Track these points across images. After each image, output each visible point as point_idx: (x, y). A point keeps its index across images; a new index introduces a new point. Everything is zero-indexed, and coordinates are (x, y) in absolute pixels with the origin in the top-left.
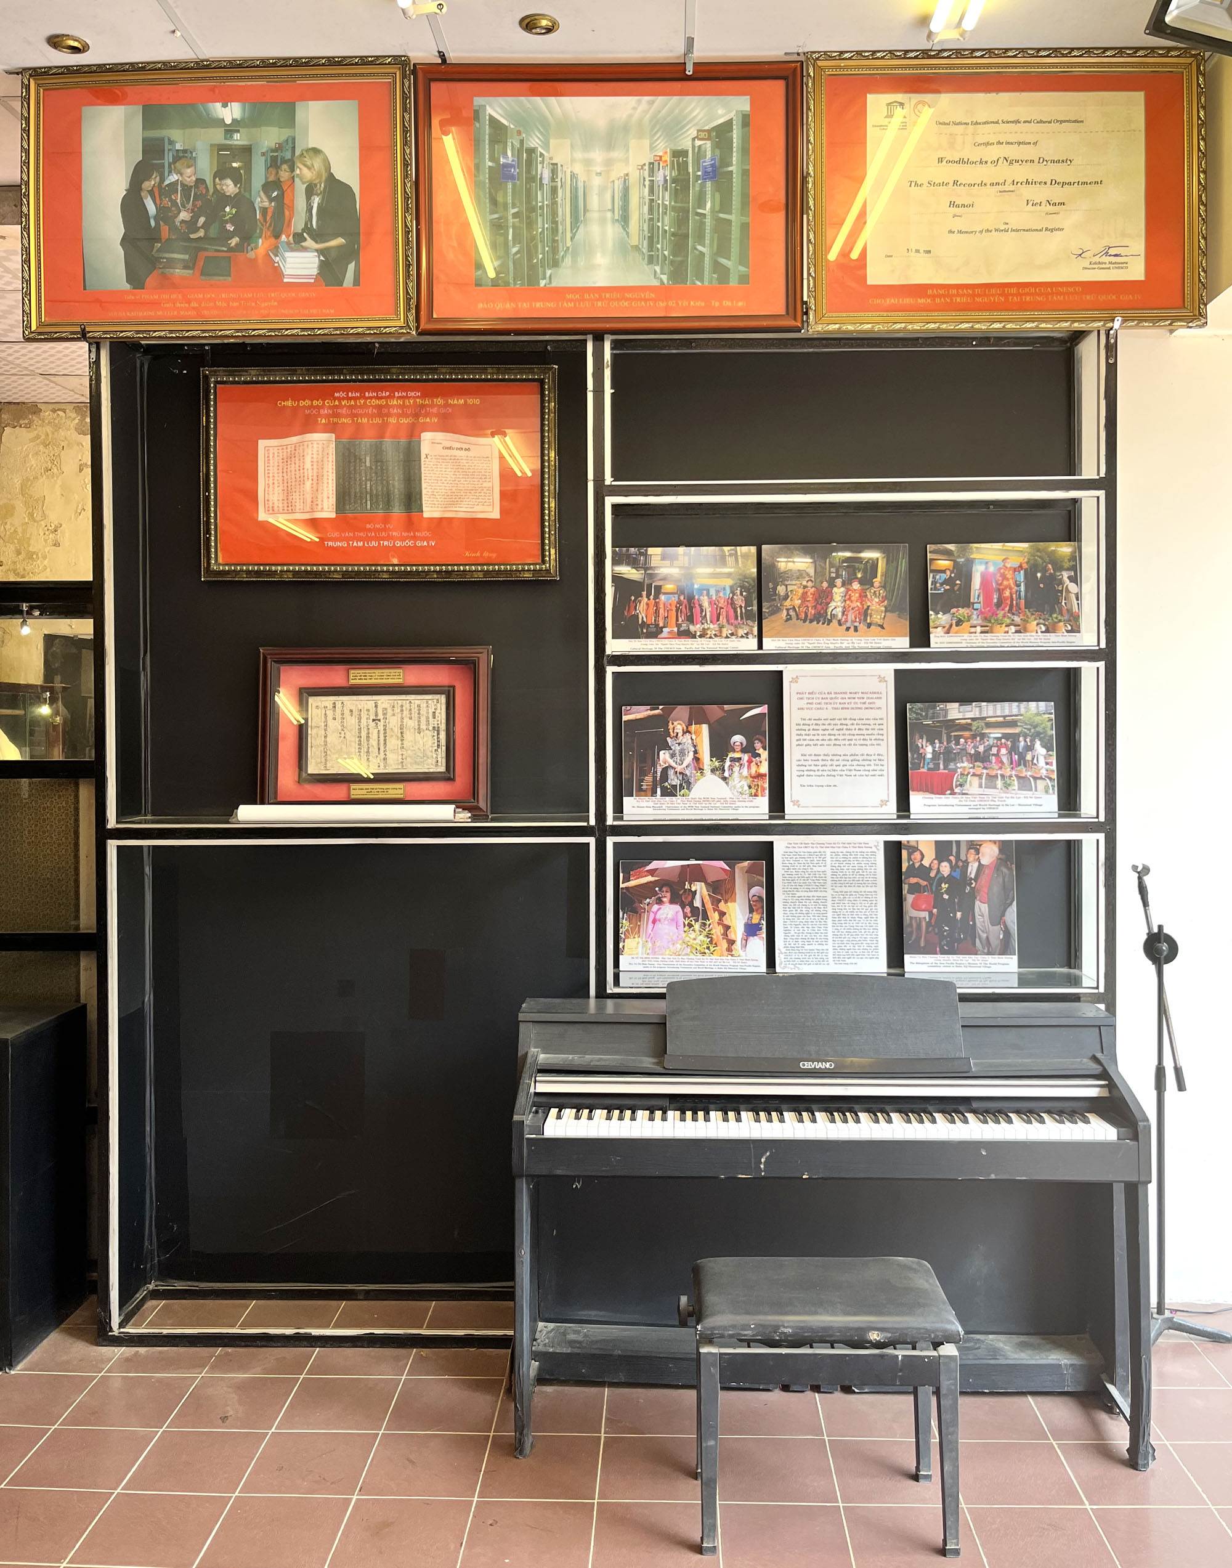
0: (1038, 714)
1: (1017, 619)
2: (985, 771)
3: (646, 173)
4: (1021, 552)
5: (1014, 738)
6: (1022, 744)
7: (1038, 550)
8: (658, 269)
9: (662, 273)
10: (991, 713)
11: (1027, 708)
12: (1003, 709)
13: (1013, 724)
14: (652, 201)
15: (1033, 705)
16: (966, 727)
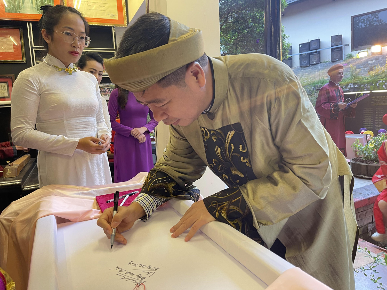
0: (112, 85)
2: (105, 94)
5: (109, 89)
6: (110, 90)
8: (39, 11)
9: (40, 12)
10: (105, 85)
11: (111, 84)
12: (107, 84)
13: (109, 87)
16: (102, 87)
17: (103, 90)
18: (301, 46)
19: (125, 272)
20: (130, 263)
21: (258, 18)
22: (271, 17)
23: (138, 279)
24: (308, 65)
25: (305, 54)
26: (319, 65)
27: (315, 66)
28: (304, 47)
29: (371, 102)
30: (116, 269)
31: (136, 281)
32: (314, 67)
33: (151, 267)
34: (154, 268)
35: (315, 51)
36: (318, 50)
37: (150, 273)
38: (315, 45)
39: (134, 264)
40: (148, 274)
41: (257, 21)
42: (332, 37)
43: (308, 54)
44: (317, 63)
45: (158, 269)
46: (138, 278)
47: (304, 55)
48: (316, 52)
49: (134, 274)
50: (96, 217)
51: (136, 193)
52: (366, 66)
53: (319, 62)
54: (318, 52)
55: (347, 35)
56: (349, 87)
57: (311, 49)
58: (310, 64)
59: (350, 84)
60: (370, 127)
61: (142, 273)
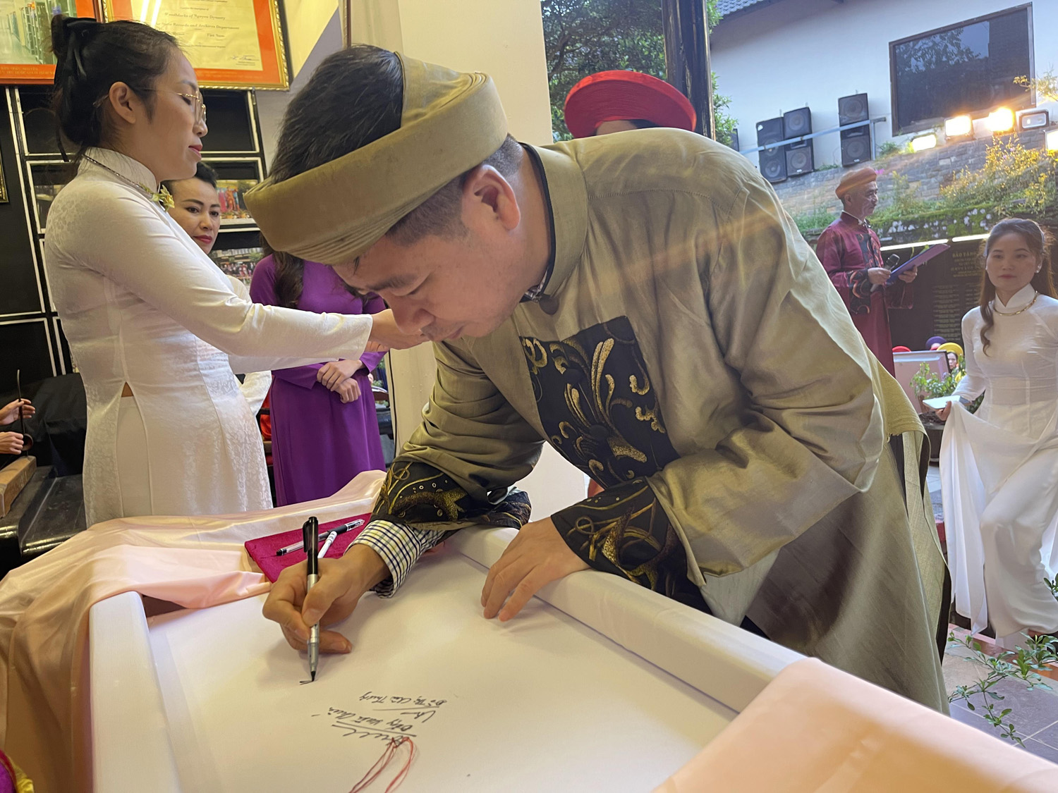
0: (257, 253)
1: (237, 213)
3: (25, 12)
4: (234, 184)
5: (248, 263)
6: (252, 266)
7: (242, 183)
8: (37, 57)
9: (40, 58)
10: (236, 253)
11: (252, 251)
12: (241, 252)
13: (247, 258)
14: (29, 25)
15: (254, 249)
16: (227, 260)
17: (232, 268)
18: (761, 127)
19: (356, 718)
20: (364, 697)
21: (646, 53)
22: (682, 47)
23: (393, 731)
24: (783, 179)
25: (773, 149)
26: (813, 177)
27: (802, 179)
28: (770, 129)
29: (952, 269)
30: (329, 714)
31: (388, 736)
32: (798, 182)
33: (423, 700)
34: (432, 701)
35: (798, 139)
36: (805, 138)
37: (423, 714)
38: (798, 124)
39: (375, 697)
40: (418, 716)
41: (644, 61)
42: (840, 100)
43: (780, 147)
44: (806, 171)
45: (443, 702)
46: (393, 729)
47: (771, 150)
48: (801, 142)
49: (379, 721)
50: (253, 593)
51: (355, 527)
52: (934, 173)
53: (811, 168)
54: (806, 142)
55: (881, 94)
56: (891, 230)
57: (787, 136)
58: (789, 174)
59: (895, 224)
60: (952, 335)
61: (401, 717)
